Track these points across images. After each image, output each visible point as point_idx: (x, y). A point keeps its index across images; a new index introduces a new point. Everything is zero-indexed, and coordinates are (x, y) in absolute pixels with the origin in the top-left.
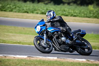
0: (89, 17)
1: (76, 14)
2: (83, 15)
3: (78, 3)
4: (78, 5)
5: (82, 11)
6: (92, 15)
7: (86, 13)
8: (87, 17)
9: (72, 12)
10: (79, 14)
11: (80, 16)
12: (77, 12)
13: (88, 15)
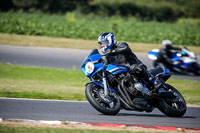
0: (68, 37)
1: (40, 31)
2: (55, 32)
3: (46, 7)
4: (45, 11)
5: (54, 24)
6: (72, 32)
7: (61, 28)
8: (63, 36)
9: (34, 25)
10: (48, 29)
11: (49, 35)
12: (43, 25)
13: (65, 33)
